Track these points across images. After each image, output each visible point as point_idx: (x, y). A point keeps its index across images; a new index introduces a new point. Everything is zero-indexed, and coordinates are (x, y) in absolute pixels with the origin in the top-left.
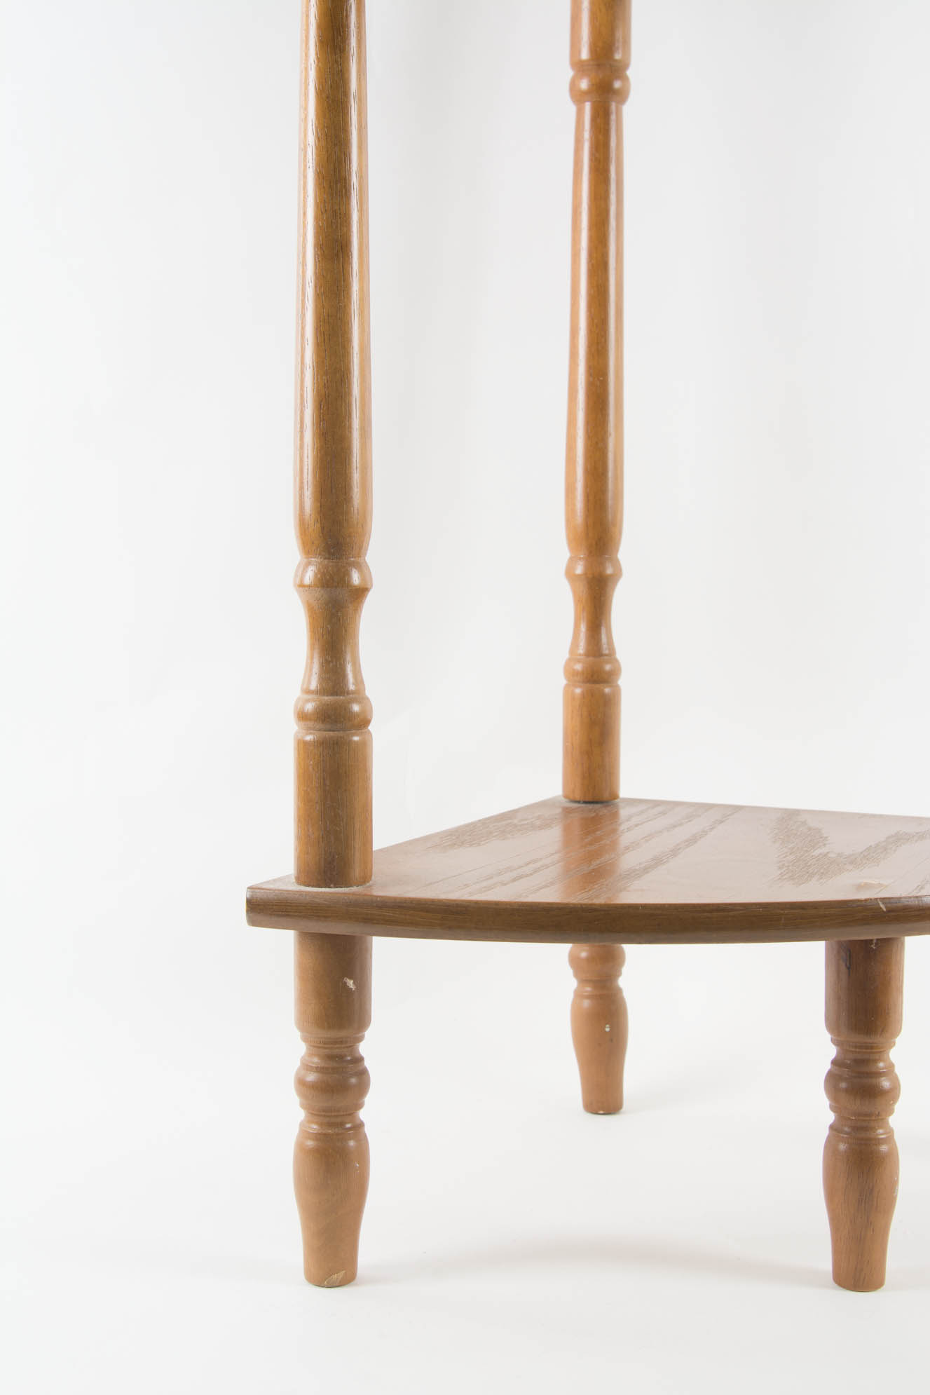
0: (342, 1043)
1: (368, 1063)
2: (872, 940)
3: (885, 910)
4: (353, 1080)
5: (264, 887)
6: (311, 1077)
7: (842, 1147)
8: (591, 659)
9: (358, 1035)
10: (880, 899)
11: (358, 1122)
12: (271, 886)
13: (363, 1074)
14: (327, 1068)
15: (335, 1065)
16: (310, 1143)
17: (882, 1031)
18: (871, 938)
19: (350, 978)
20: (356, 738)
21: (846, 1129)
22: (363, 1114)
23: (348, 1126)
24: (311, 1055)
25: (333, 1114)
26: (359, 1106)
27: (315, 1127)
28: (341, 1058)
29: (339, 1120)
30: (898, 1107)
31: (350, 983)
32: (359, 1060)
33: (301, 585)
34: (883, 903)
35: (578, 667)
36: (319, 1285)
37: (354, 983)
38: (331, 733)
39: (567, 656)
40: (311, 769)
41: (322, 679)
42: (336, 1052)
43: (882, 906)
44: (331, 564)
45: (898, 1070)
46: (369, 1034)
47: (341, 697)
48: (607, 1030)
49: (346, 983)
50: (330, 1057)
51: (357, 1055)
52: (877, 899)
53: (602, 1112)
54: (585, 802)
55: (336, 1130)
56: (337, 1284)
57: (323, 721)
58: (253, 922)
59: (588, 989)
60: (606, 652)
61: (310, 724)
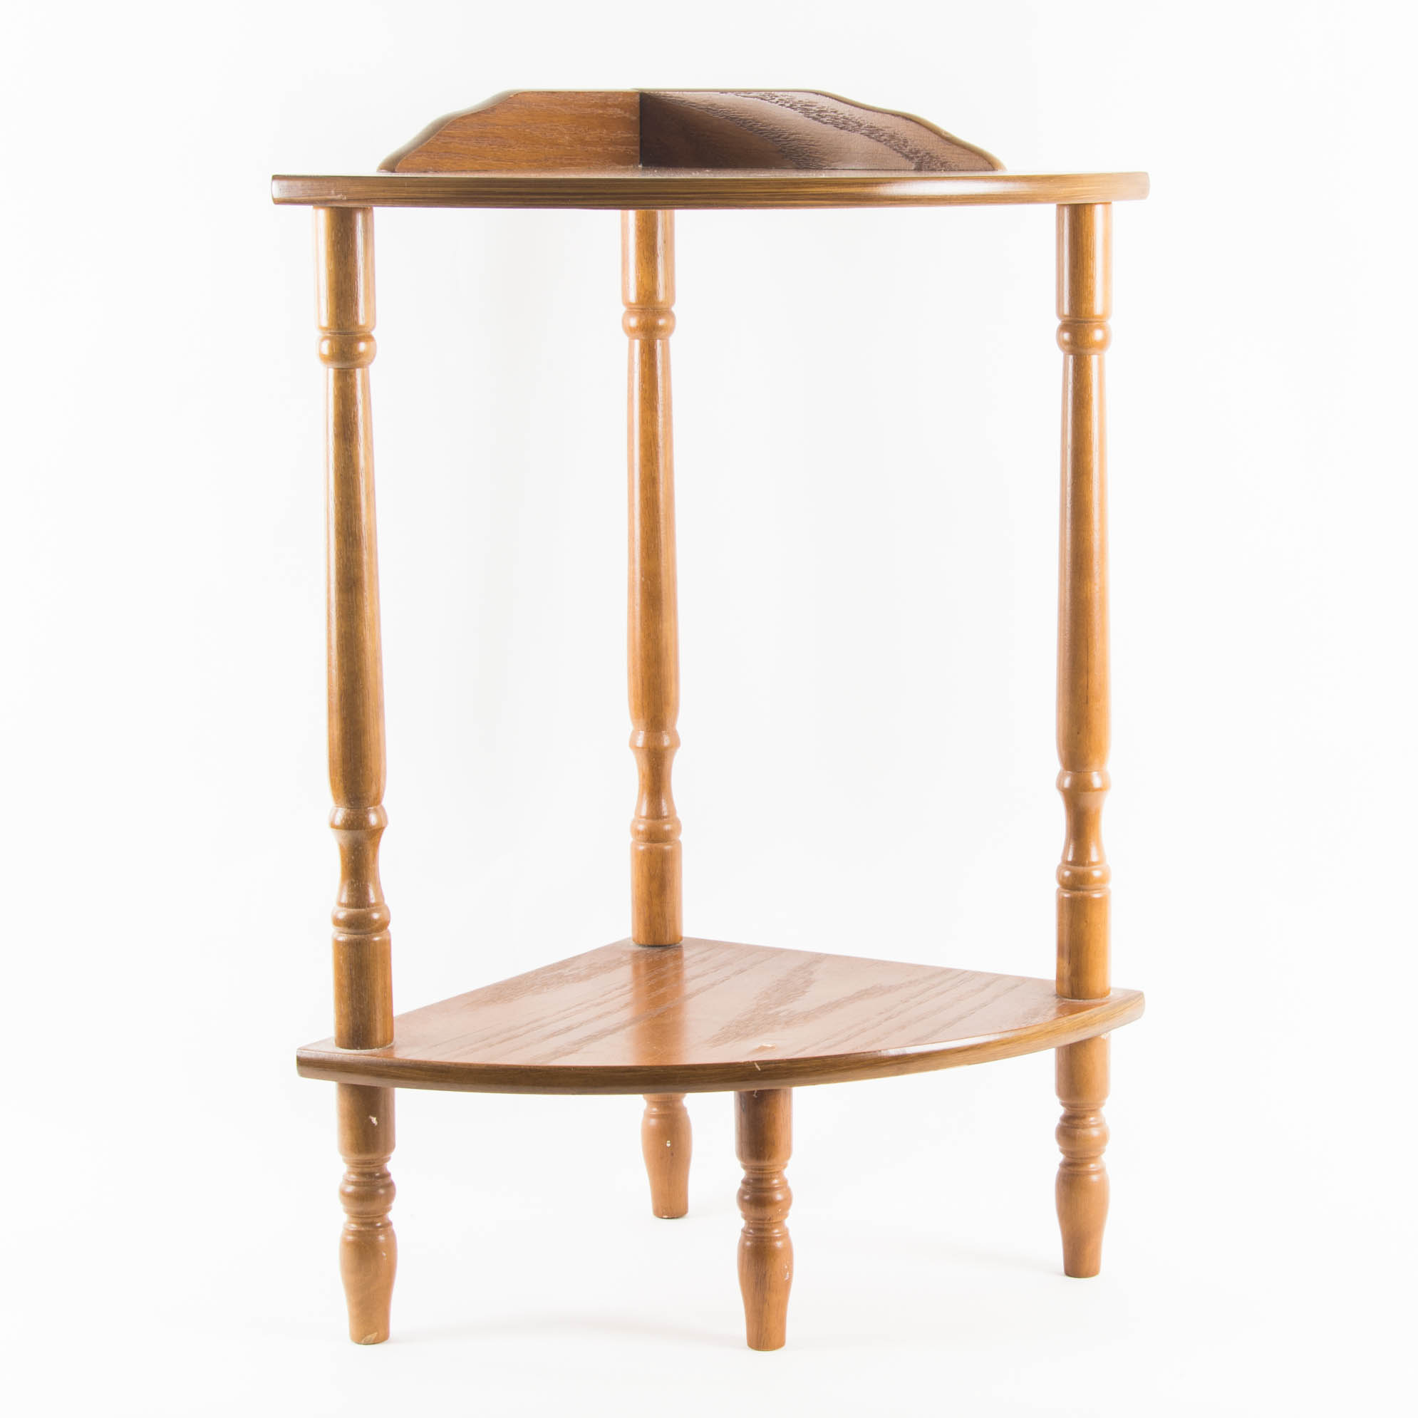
0: (370, 1163)
1: (394, 1178)
2: (754, 1091)
3: (759, 1069)
4: (382, 1191)
5: (311, 1048)
6: (350, 1189)
7: (748, 1243)
8: (650, 821)
9: (384, 1157)
10: (756, 1062)
11: (387, 1221)
12: (315, 1048)
13: (389, 1186)
14: (360, 1182)
15: (365, 1180)
16: (350, 1238)
17: (770, 1157)
18: (753, 1089)
19: (374, 1116)
20: (377, 939)
21: (751, 1231)
22: (391, 1216)
23: (379, 1224)
24: (349, 1173)
25: (364, 1216)
26: (388, 1210)
27: (353, 1227)
28: (371, 1175)
29: (370, 1220)
30: (791, 1211)
31: (374, 1120)
32: (386, 1175)
33: (333, 826)
34: (758, 1065)
35: (641, 827)
36: (359, 1344)
37: (377, 1120)
38: (356, 936)
39: (632, 816)
40: (341, 962)
41: (350, 896)
42: (366, 1170)
43: (757, 1067)
44: (352, 812)
45: (790, 1184)
46: (394, 1155)
47: (363, 910)
48: (668, 1145)
49: (371, 1120)
50: (362, 1174)
51: (385, 1171)
52: (754, 1062)
53: (666, 1217)
54: (649, 946)
55: (368, 1229)
56: (372, 1342)
57: (349, 927)
58: (302, 1074)
59: (655, 1109)
60: (665, 814)
61: (341, 929)
